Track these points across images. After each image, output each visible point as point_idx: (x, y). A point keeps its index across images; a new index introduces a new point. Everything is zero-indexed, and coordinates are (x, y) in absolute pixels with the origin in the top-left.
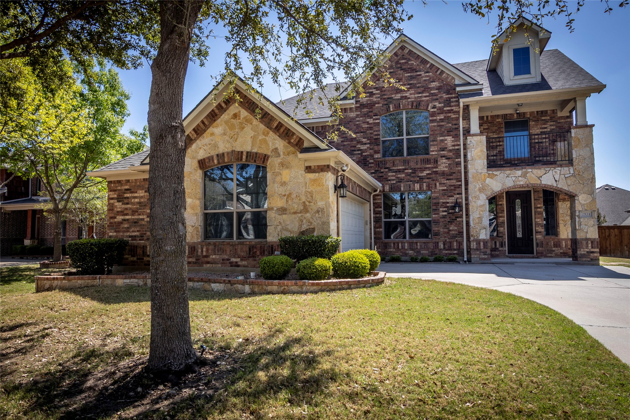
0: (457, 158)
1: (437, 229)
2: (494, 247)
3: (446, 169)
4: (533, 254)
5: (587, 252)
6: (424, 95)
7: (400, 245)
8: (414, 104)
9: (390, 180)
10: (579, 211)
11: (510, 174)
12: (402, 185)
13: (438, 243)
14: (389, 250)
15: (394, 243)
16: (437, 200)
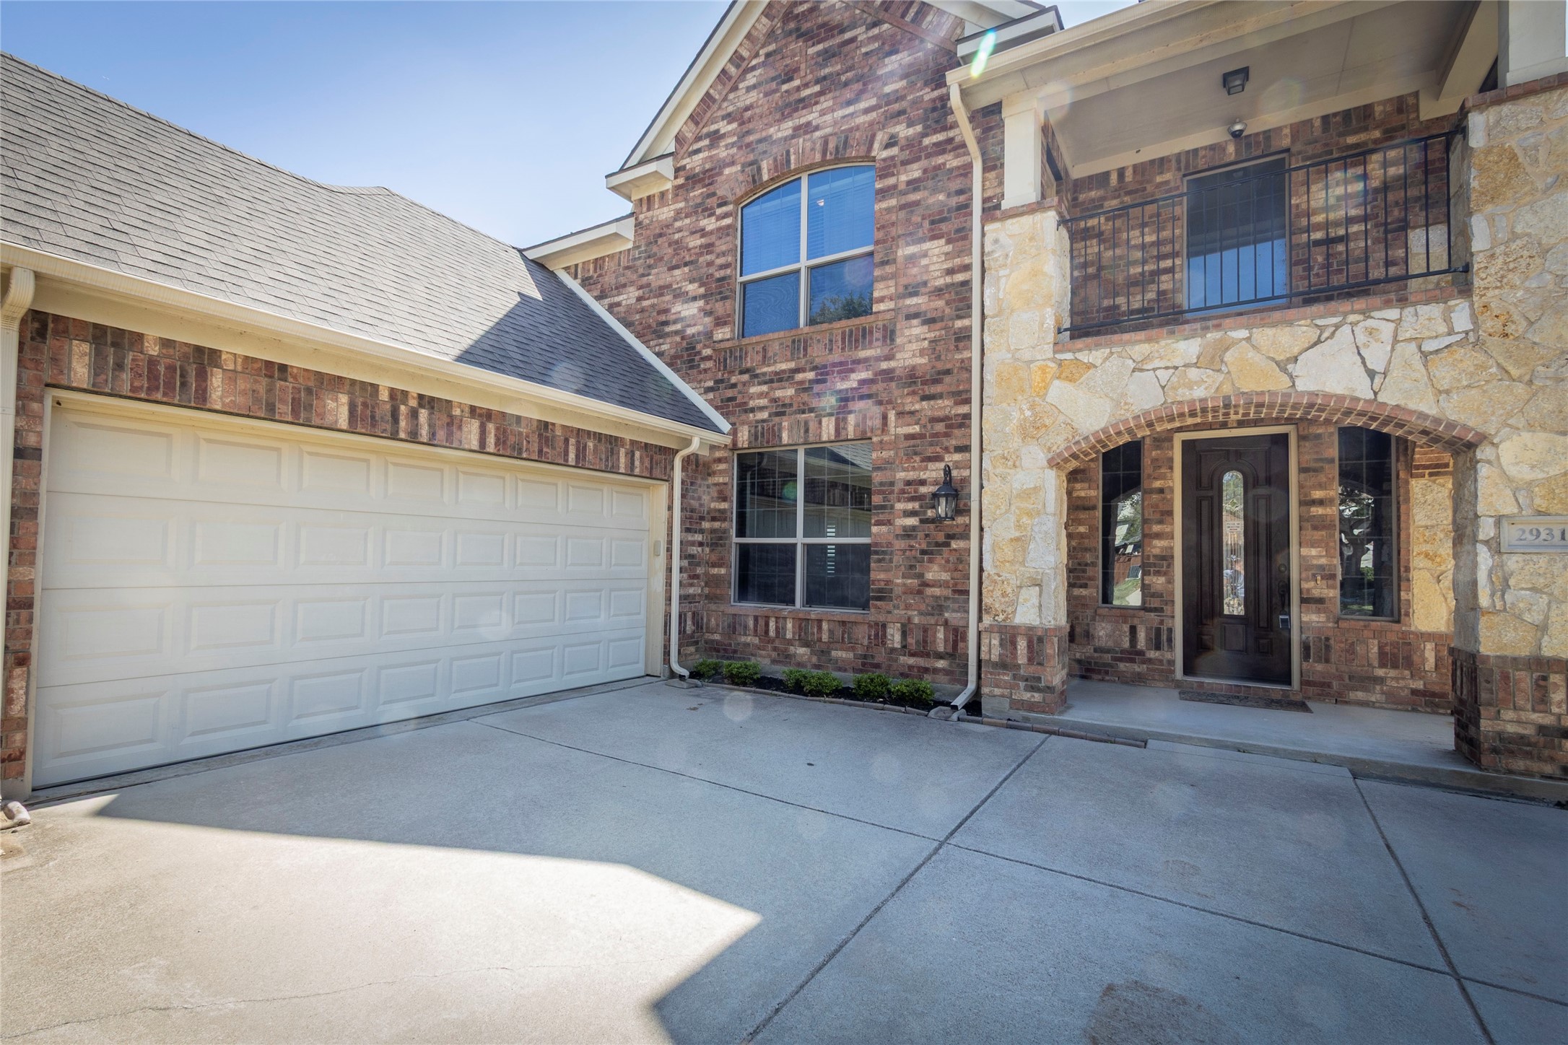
0: (959, 317)
1: (882, 576)
2: (1126, 645)
3: (924, 360)
4: (1289, 683)
5: (1542, 729)
6: (863, 105)
7: (772, 624)
8: (831, 146)
9: (752, 410)
10: (1499, 520)
11: (1147, 358)
12: (785, 424)
13: (884, 626)
14: (743, 639)
15: (756, 619)
16: (888, 473)
